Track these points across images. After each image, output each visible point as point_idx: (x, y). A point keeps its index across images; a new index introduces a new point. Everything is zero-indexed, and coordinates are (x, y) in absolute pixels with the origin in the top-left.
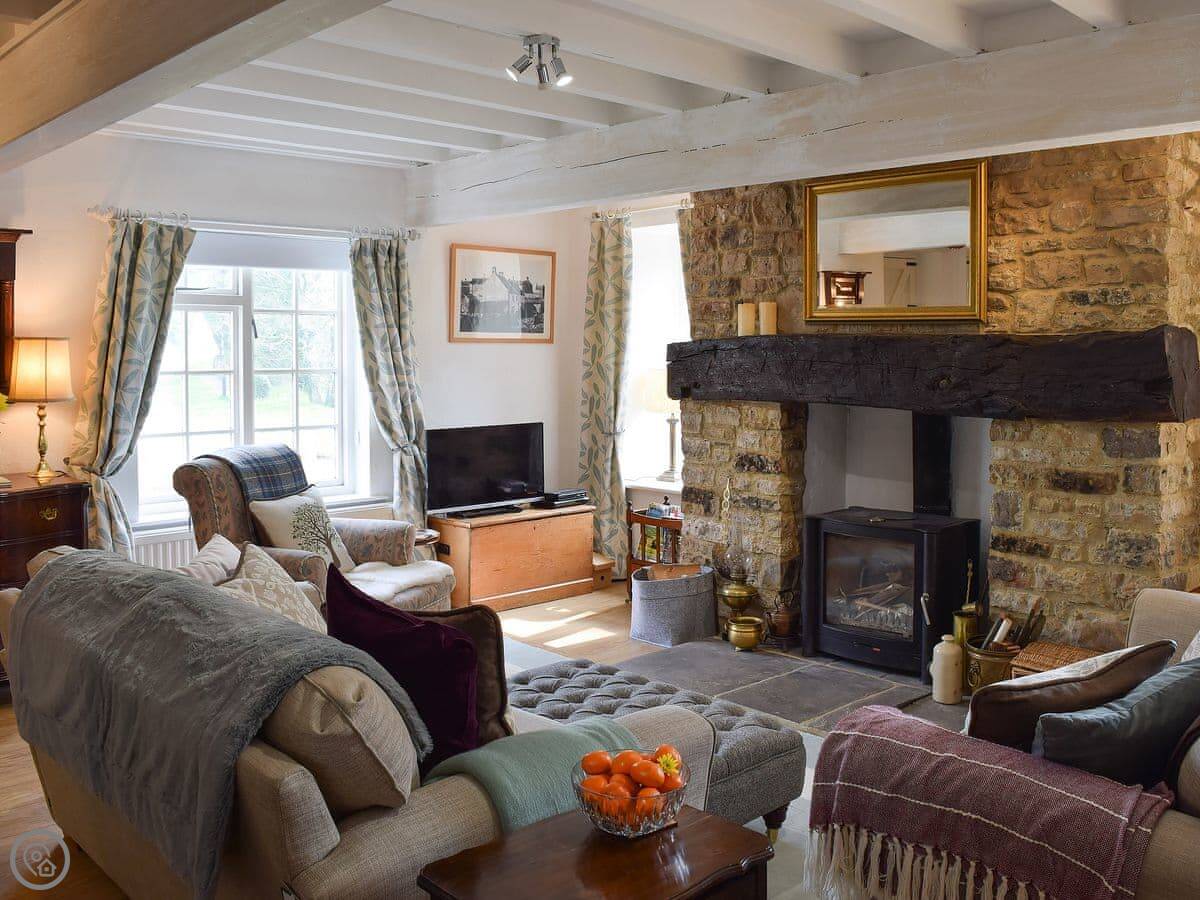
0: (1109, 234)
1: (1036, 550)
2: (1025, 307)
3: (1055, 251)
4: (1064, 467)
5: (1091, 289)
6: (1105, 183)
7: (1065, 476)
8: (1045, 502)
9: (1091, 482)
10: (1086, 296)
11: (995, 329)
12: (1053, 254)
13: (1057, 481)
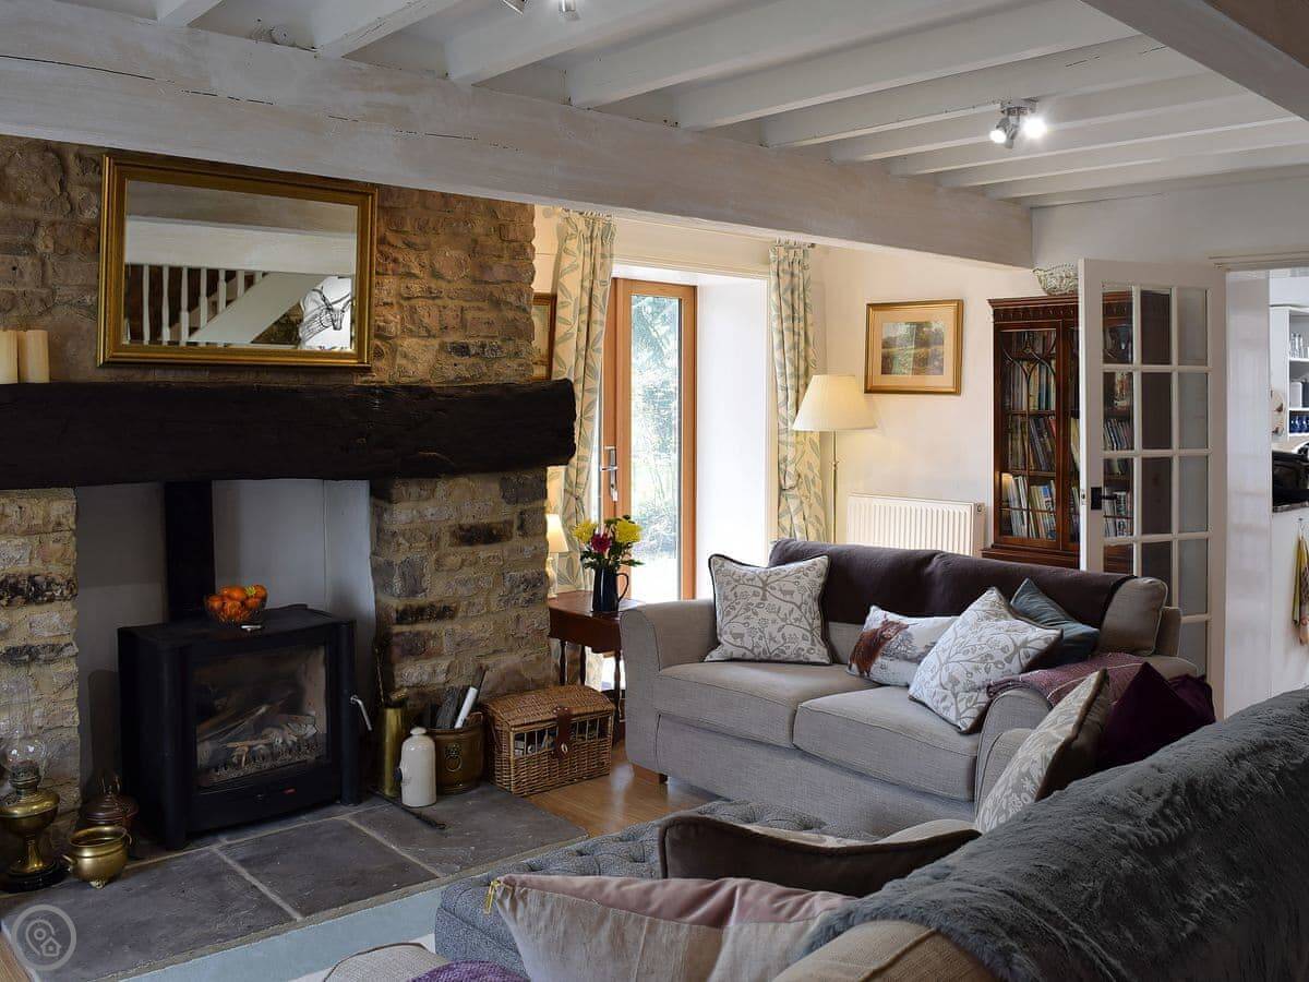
0: (489, 288)
1: (445, 613)
2: (405, 356)
3: (434, 298)
4: (467, 521)
5: (472, 341)
6: (483, 238)
7: (468, 530)
8: (452, 560)
9: (495, 532)
10: (468, 347)
11: (374, 379)
12: (431, 302)
13: (464, 536)
